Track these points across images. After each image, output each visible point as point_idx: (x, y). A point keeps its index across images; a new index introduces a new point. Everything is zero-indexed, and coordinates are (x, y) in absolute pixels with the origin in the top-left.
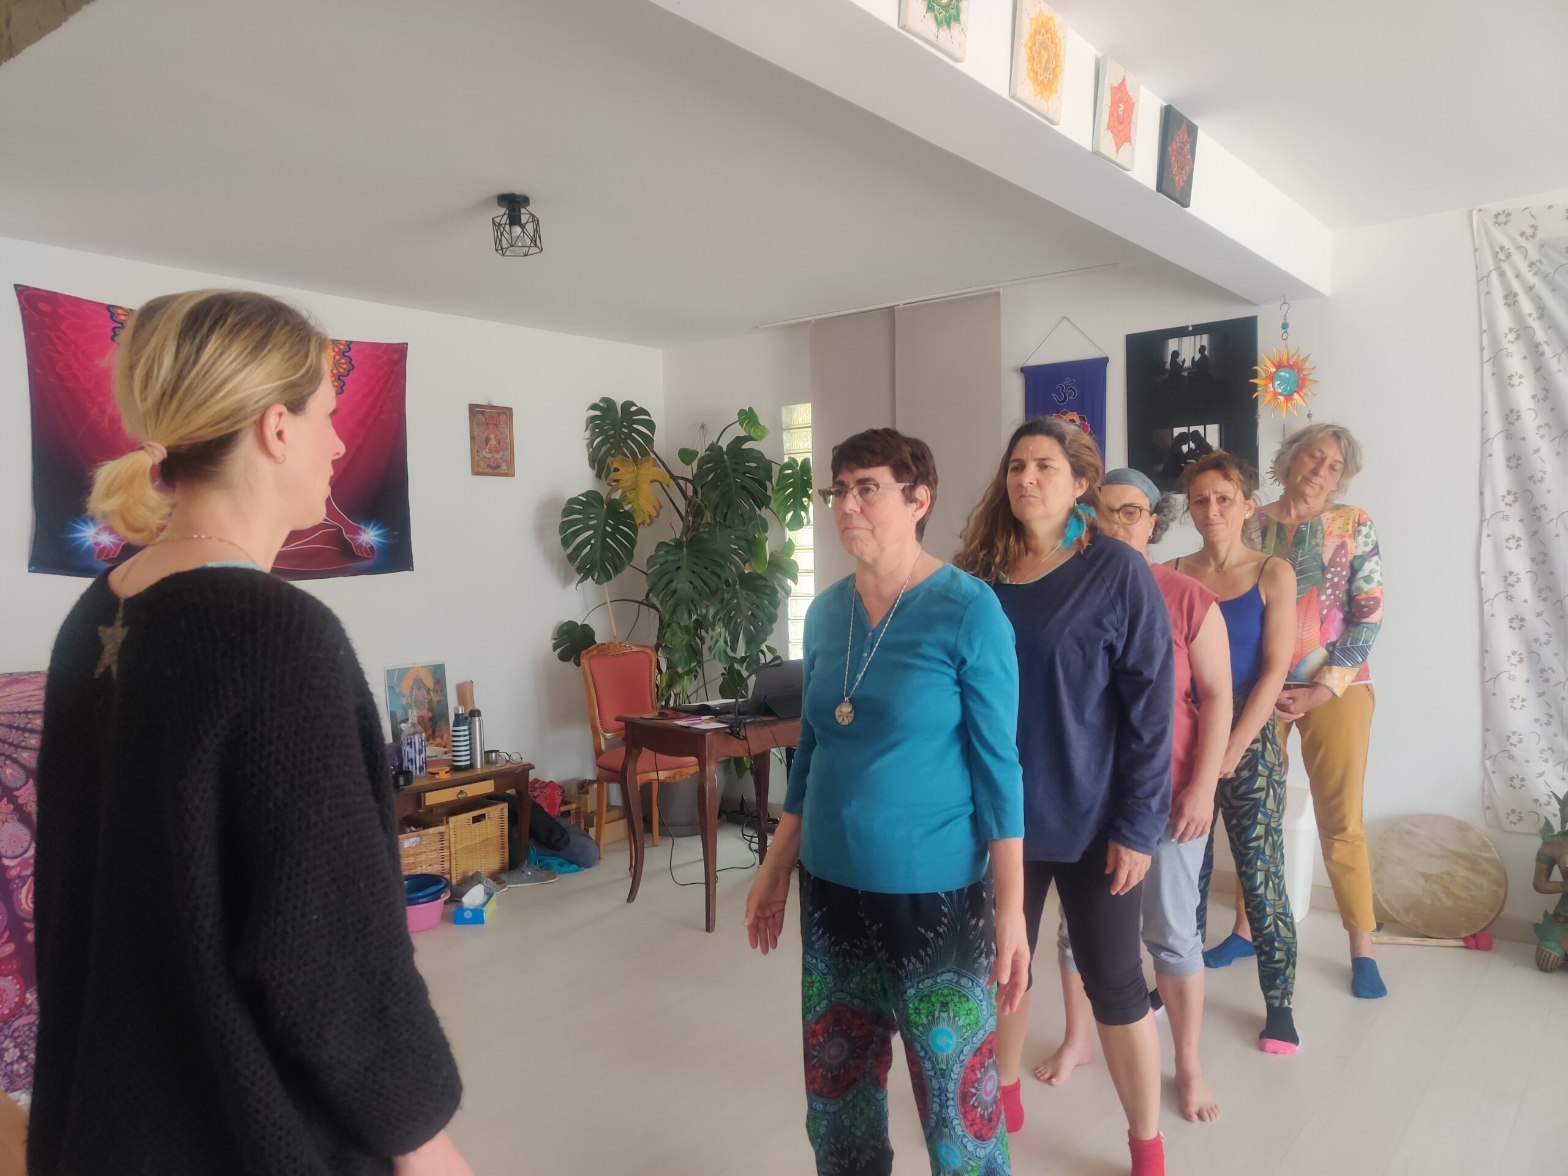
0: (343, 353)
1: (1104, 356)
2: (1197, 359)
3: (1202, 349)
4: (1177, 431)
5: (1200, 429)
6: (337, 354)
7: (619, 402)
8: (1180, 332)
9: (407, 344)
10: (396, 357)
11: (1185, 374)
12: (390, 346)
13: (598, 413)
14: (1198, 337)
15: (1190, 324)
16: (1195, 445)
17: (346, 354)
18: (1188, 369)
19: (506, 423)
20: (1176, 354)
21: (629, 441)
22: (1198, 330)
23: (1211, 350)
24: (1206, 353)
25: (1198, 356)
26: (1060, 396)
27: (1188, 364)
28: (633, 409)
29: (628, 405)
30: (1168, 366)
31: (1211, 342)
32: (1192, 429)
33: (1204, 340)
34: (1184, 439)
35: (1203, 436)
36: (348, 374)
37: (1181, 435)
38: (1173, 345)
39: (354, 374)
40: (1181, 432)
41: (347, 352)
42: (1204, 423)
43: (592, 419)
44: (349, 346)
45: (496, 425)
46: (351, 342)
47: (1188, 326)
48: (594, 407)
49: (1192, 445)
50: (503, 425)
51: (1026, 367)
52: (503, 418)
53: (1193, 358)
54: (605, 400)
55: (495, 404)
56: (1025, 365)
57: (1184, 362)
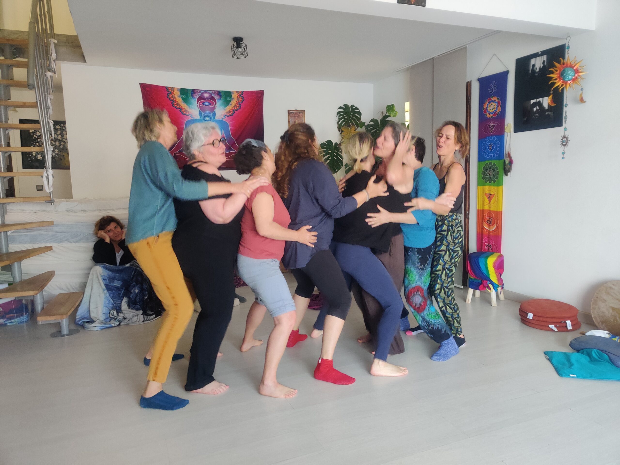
0: (241, 95)
1: (507, 70)
2: (541, 67)
3: (544, 62)
4: (532, 101)
5: (541, 99)
6: (239, 96)
7: (350, 105)
8: (535, 55)
9: (264, 90)
10: (260, 95)
11: (537, 75)
12: (257, 92)
13: (342, 110)
14: (543, 56)
15: (540, 51)
16: (539, 108)
17: (241, 96)
18: (538, 72)
19: (302, 116)
20: (534, 66)
21: (352, 120)
22: (543, 53)
23: (547, 62)
24: (545, 64)
25: (542, 66)
26: (491, 90)
27: (538, 70)
28: (354, 107)
29: (353, 106)
30: (530, 72)
31: (548, 58)
32: (538, 100)
33: (544, 58)
34: (535, 104)
35: (542, 103)
36: (242, 102)
37: (534, 103)
38: (533, 61)
39: (244, 102)
40: (534, 102)
41: (242, 95)
42: (543, 97)
43: (338, 113)
44: (243, 93)
45: (298, 117)
46: (243, 91)
47: (539, 52)
48: (340, 108)
49: (538, 108)
50: (301, 116)
51: (480, 78)
52: (301, 114)
53: (540, 67)
54: (345, 105)
55: (298, 109)
56: (480, 77)
57: (536, 69)
